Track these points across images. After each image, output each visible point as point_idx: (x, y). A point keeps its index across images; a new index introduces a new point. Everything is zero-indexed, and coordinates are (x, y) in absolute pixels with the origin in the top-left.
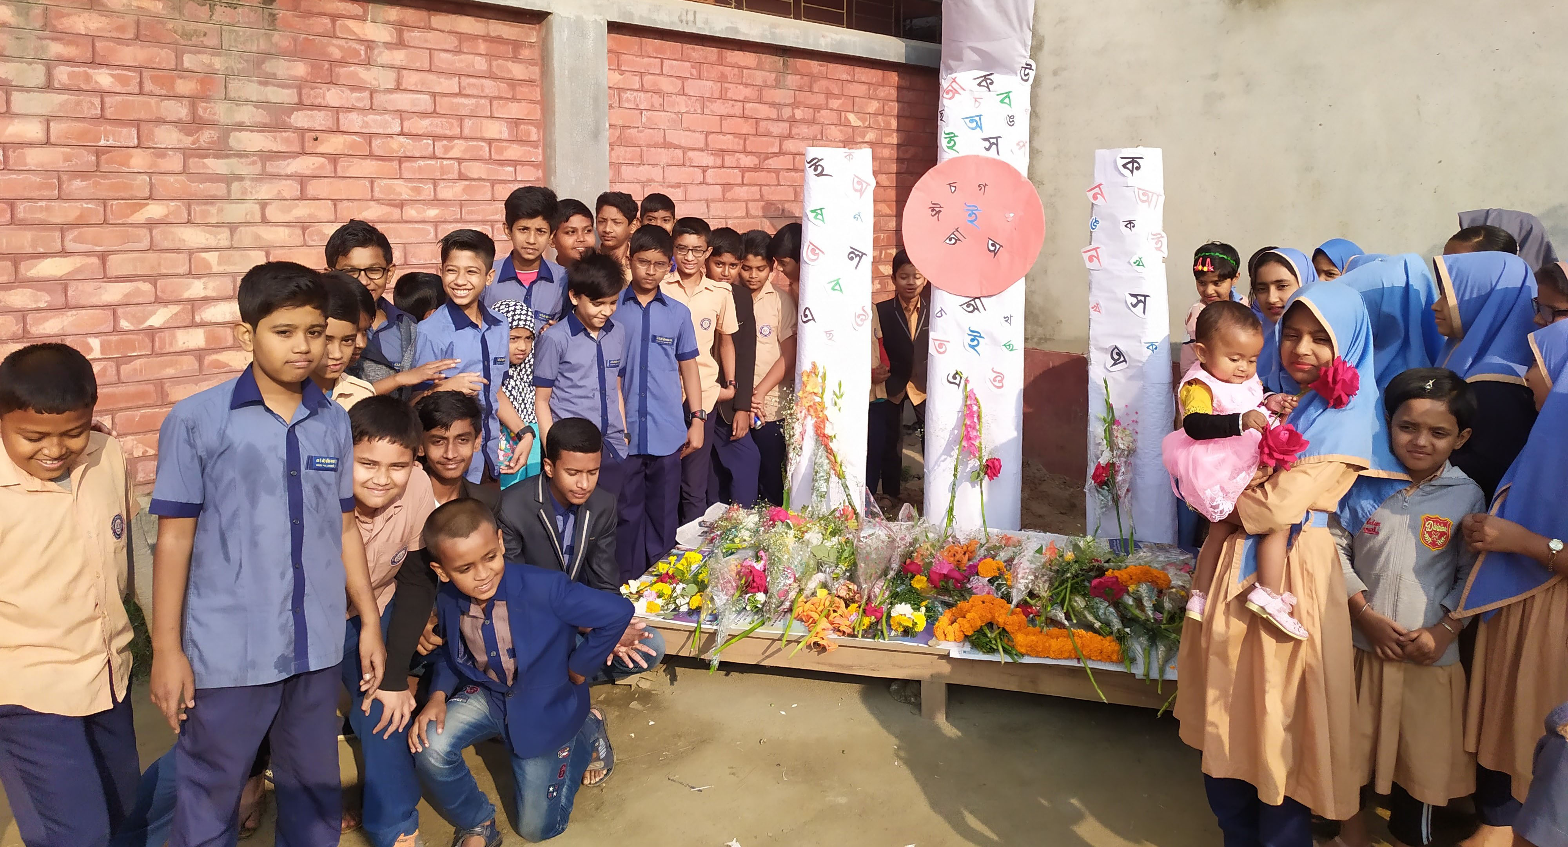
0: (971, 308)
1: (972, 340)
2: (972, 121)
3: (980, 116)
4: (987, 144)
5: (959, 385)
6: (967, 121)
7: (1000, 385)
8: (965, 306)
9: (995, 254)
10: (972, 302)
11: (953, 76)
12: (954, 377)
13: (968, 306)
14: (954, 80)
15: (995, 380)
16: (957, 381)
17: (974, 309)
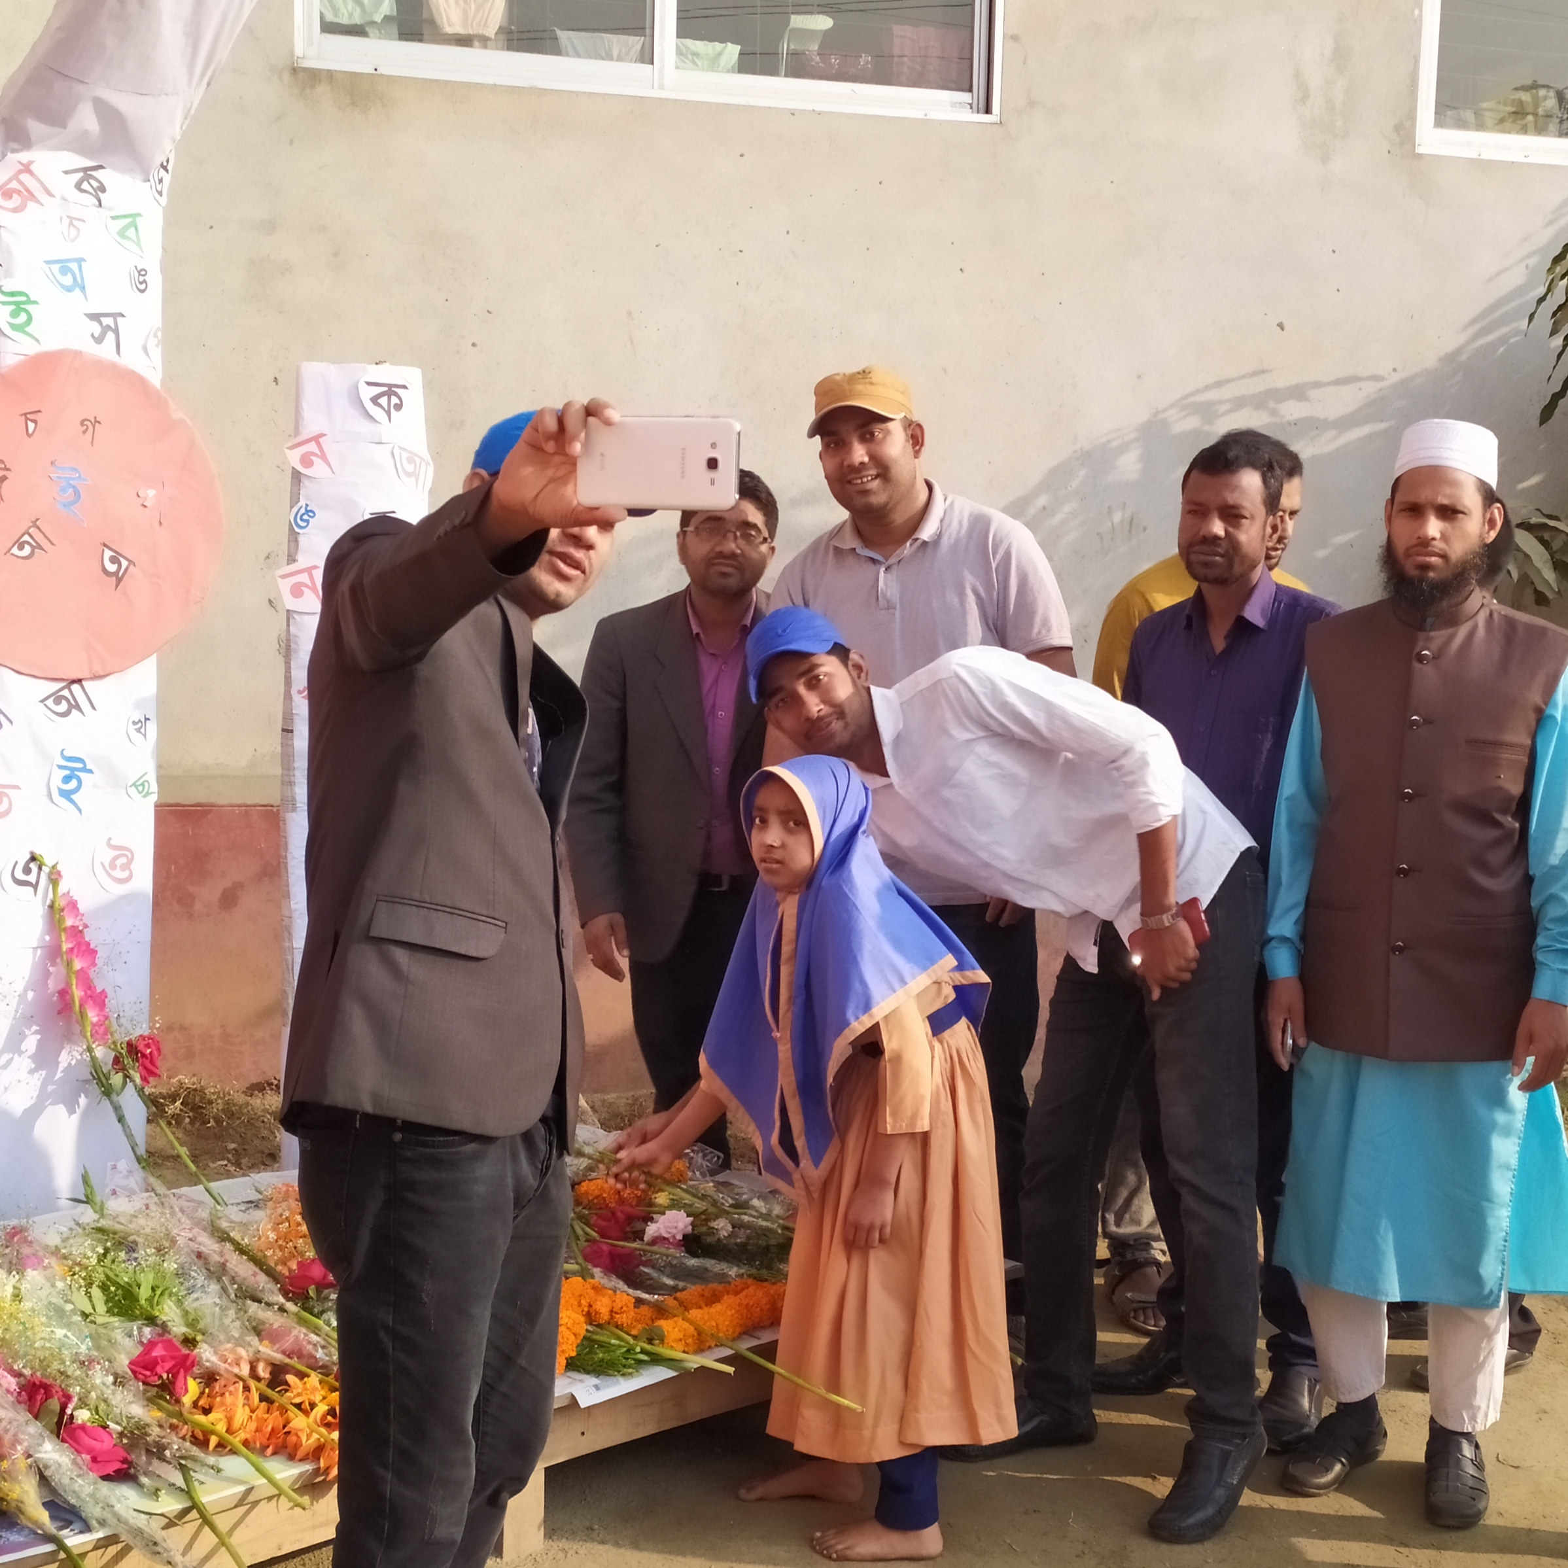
0: (64, 706)
1: (67, 779)
2: (65, 270)
3: (80, 261)
4: (96, 329)
5: (35, 887)
6: (56, 268)
7: (126, 874)
8: (50, 702)
9: (119, 581)
10: (66, 693)
11: (24, 156)
12: (27, 870)
13: (58, 701)
14: (27, 168)
15: (113, 866)
16: (32, 878)
17: (71, 707)
